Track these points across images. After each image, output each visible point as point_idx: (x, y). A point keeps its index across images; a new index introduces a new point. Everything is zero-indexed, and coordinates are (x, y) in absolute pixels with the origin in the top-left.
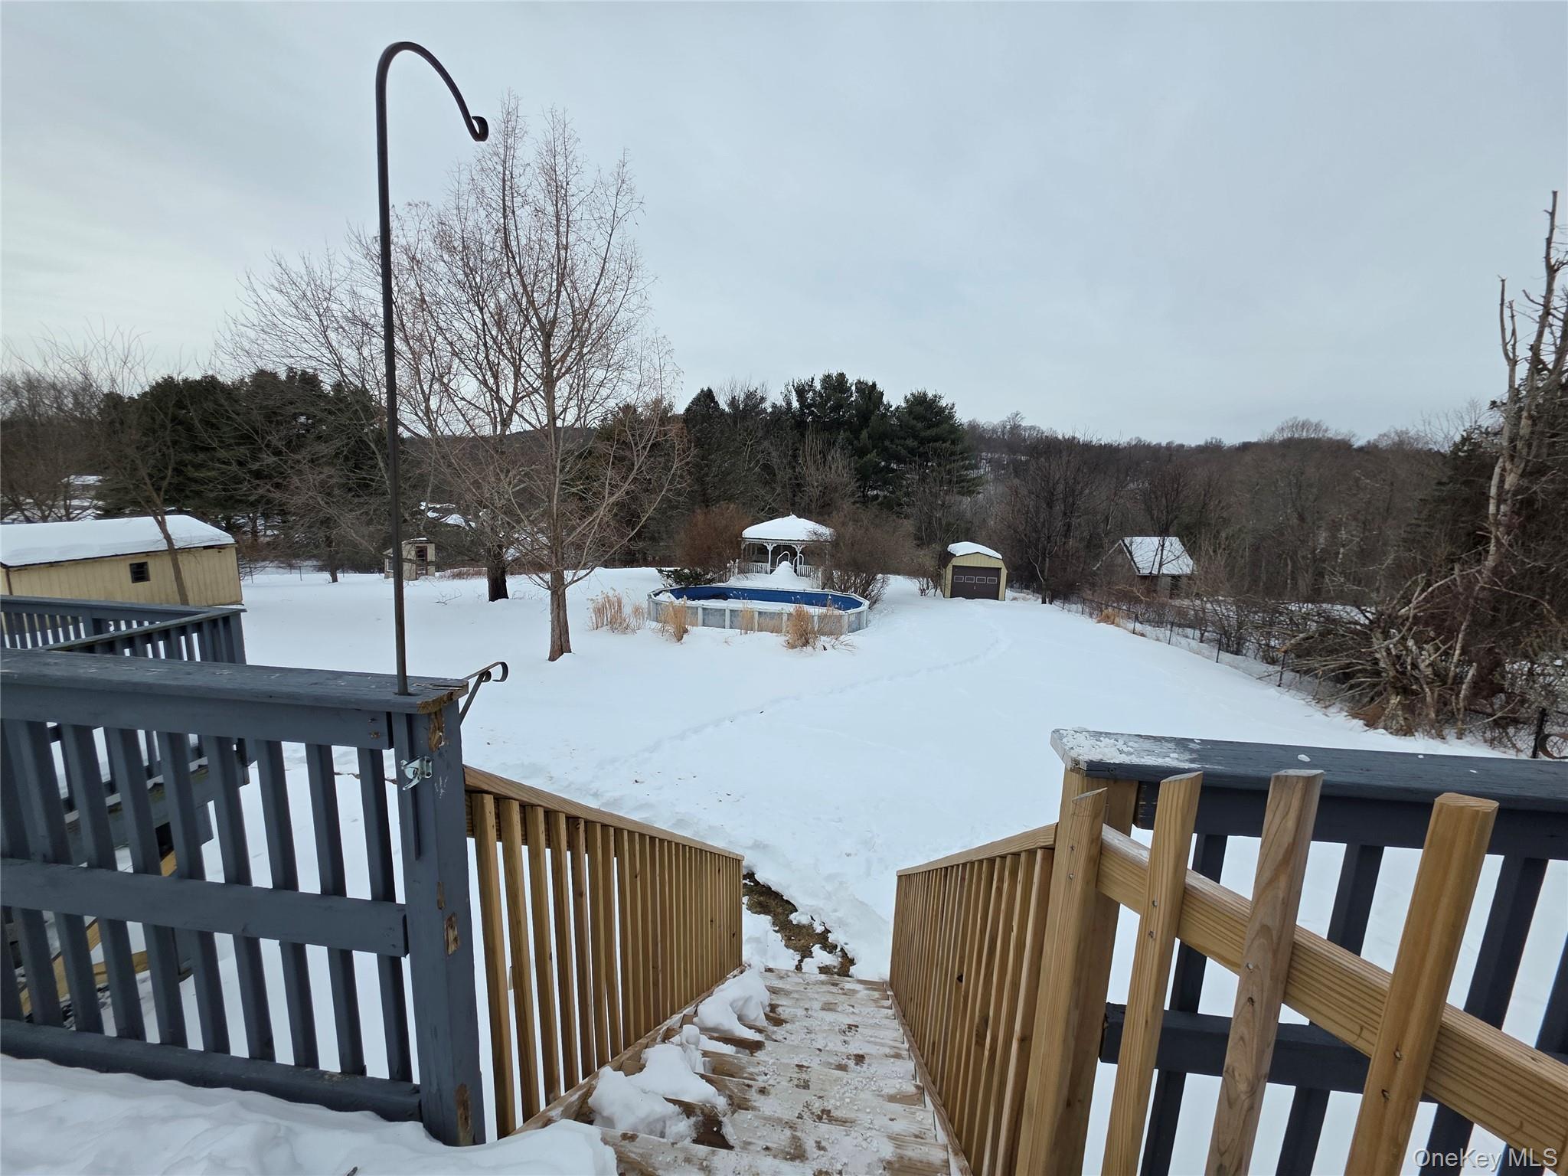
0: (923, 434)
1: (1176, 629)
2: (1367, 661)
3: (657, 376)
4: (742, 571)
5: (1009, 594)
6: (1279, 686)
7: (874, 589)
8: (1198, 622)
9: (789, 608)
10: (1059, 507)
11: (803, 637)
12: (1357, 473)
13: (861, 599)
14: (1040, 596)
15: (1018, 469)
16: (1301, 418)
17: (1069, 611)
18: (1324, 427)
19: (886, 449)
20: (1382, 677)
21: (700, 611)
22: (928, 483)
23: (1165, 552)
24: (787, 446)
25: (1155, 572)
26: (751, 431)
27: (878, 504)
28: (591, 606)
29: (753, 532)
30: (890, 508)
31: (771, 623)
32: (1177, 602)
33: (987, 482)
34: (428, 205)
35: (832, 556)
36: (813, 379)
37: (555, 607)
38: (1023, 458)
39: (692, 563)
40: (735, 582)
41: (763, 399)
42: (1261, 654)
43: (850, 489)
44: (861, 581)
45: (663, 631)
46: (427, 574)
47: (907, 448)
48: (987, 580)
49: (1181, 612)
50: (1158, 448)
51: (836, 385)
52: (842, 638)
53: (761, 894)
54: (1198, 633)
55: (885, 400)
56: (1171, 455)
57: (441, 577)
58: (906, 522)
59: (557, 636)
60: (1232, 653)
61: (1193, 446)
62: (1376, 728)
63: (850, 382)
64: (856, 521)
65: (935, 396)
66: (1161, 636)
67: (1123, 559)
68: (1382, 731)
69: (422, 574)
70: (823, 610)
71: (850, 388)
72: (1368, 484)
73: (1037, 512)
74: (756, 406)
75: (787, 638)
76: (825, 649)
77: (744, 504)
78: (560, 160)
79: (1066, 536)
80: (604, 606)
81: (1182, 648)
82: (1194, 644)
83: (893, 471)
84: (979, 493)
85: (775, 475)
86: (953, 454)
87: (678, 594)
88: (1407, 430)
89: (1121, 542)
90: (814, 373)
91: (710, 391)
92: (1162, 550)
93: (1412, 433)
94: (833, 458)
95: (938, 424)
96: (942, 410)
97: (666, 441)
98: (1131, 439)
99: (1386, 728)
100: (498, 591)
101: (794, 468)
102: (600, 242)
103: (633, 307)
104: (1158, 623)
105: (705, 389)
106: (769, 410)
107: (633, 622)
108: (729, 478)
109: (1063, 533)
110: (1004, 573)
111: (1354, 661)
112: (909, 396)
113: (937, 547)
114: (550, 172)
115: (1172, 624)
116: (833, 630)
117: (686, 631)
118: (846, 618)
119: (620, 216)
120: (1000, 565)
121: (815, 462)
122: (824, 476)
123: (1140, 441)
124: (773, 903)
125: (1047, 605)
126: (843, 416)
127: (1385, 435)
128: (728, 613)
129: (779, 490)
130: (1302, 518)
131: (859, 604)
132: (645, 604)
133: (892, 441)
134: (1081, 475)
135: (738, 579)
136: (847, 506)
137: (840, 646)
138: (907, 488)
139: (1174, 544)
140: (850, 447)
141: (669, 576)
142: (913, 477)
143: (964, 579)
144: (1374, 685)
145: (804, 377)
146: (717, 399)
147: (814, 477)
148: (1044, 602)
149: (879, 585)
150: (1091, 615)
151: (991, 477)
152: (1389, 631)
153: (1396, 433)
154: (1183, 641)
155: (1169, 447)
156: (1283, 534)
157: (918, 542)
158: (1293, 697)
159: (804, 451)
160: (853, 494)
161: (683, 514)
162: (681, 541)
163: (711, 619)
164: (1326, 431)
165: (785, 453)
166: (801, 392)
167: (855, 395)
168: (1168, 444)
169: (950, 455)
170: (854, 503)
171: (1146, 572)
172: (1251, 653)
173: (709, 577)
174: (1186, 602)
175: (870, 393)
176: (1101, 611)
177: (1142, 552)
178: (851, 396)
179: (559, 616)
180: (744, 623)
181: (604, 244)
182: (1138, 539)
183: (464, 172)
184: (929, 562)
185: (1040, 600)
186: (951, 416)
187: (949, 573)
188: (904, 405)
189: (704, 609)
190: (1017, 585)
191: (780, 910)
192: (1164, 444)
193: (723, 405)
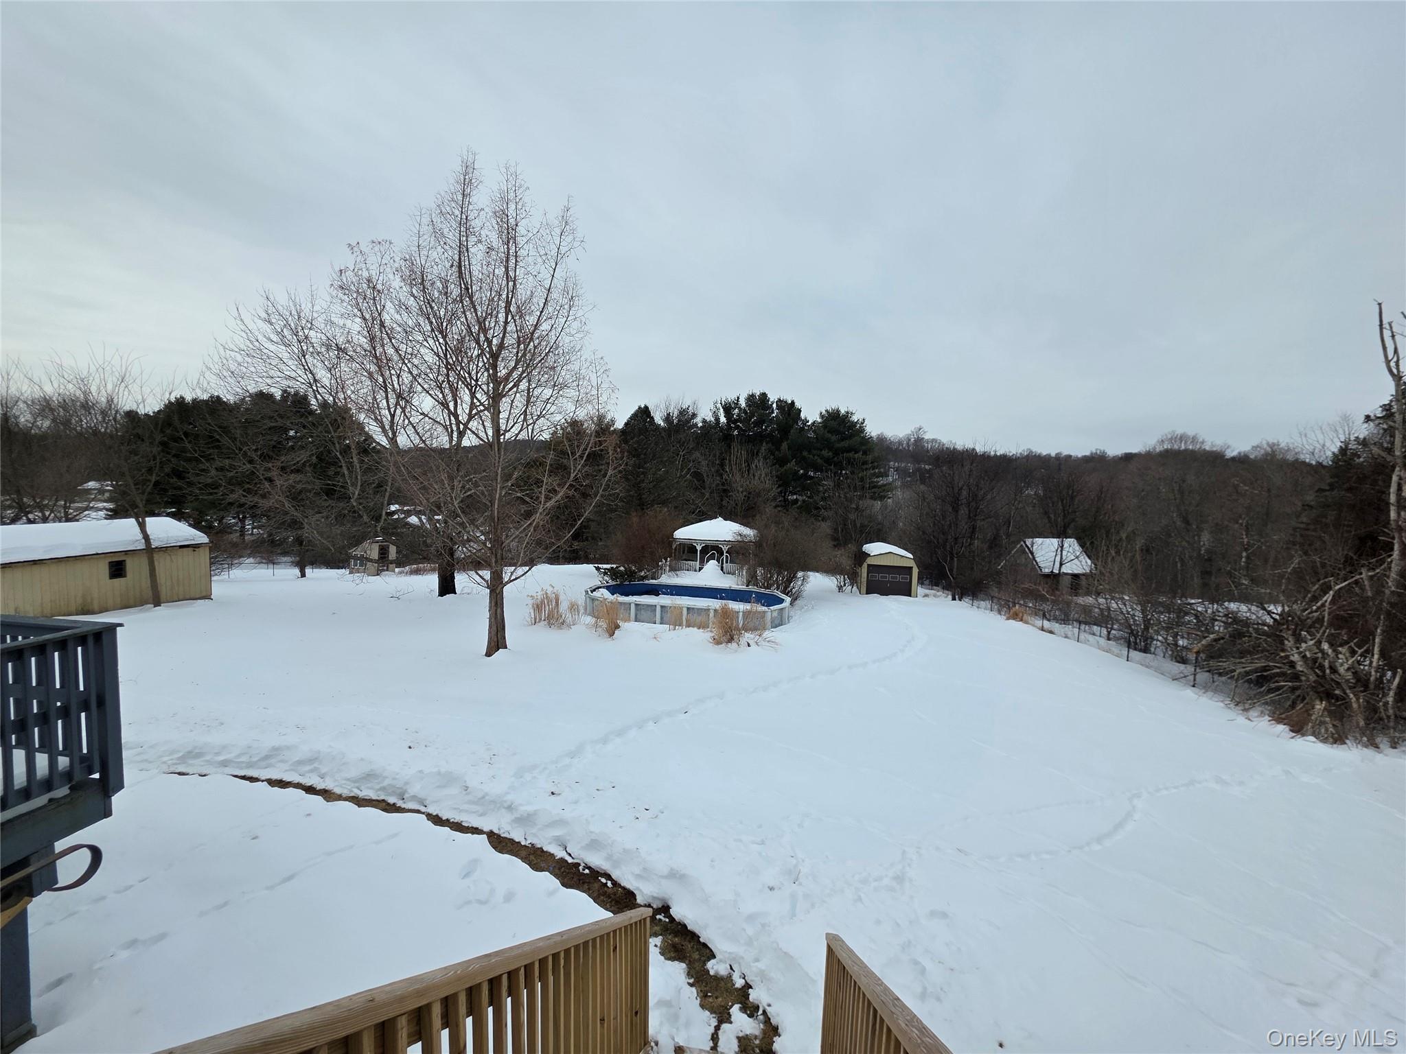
0: (837, 445)
1: (1083, 626)
2: (1284, 663)
3: (594, 392)
4: (673, 569)
5: (921, 591)
6: (1194, 686)
7: (796, 585)
8: (1103, 619)
9: (714, 604)
10: (963, 511)
11: (728, 633)
12: (1235, 481)
13: (783, 596)
14: (950, 593)
15: (924, 477)
16: (1179, 431)
17: (978, 607)
18: (1201, 440)
19: (804, 458)
20: (1301, 681)
21: (633, 606)
22: (843, 489)
23: (1064, 553)
24: (715, 456)
25: (1056, 571)
26: (684, 442)
27: (798, 508)
28: (530, 602)
29: (684, 533)
30: (809, 511)
31: (699, 619)
32: (1081, 600)
33: (896, 488)
34: (391, 243)
35: (756, 555)
36: (738, 398)
37: (493, 604)
38: (927, 467)
39: (627, 560)
40: (666, 579)
41: (694, 415)
42: (1170, 653)
43: (772, 494)
44: (783, 579)
45: (596, 626)
46: (387, 570)
47: (822, 458)
48: (899, 578)
49: (1086, 610)
50: (1048, 457)
51: (759, 403)
52: (767, 634)
53: (676, 934)
54: (1104, 631)
55: (803, 415)
56: (1060, 464)
57: (400, 573)
58: (823, 524)
59: (493, 633)
60: (1140, 650)
61: (1080, 456)
62: (1303, 735)
63: (771, 400)
64: (777, 523)
65: (848, 413)
66: (1070, 634)
67: (1026, 559)
68: (1312, 738)
69: (383, 570)
70: (748, 606)
71: (772, 405)
72: (1247, 490)
73: (944, 517)
74: (688, 421)
75: (713, 634)
76: (749, 645)
77: (676, 507)
78: (512, 206)
79: (971, 538)
80: (542, 602)
81: (1091, 645)
82: (1103, 641)
83: (811, 478)
84: (889, 498)
85: (704, 481)
86: (865, 463)
87: (613, 590)
88: (1278, 442)
89: (1022, 543)
90: (740, 392)
91: (646, 407)
92: (1061, 551)
93: (1283, 445)
94: (756, 466)
95: (851, 437)
96: (854, 424)
97: (602, 450)
98: (1024, 451)
99: (1313, 734)
100: (447, 587)
101: (721, 475)
102: (545, 275)
103: (573, 332)
104: (1065, 620)
105: (643, 406)
106: (700, 425)
107: (569, 619)
108: (662, 484)
109: (969, 535)
110: (915, 572)
111: (1271, 664)
112: (824, 412)
113: (852, 547)
114: (502, 215)
115: (1080, 623)
116: (755, 625)
117: (617, 627)
118: (769, 616)
119: (563, 252)
120: (912, 564)
121: (740, 470)
122: (748, 483)
123: (1031, 452)
124: (688, 946)
125: (957, 602)
126: (766, 430)
127: (1258, 446)
128: (658, 609)
129: (707, 495)
130: (1187, 522)
131: (781, 601)
132: (581, 599)
133: (810, 452)
134: (982, 482)
135: (669, 576)
136: (769, 510)
137: (764, 643)
138: (824, 493)
139: (1071, 545)
140: (772, 457)
141: (605, 573)
142: (828, 483)
143: (878, 577)
144: (1293, 689)
145: (731, 397)
146: (652, 414)
147: (740, 483)
148: (954, 599)
149: (800, 583)
150: (999, 612)
151: (899, 483)
152: (1300, 634)
153: (1268, 444)
154: (1091, 638)
155: (1058, 457)
156: (1170, 536)
157: (835, 543)
158: (1211, 699)
159: (730, 461)
160: (775, 499)
161: (621, 517)
162: (618, 541)
163: (644, 614)
164: (1203, 443)
165: (713, 463)
166: (728, 409)
167: (775, 412)
168: (1057, 454)
169: (863, 464)
170: (776, 507)
171: (1047, 571)
172: (1159, 651)
173: (642, 574)
174: (1090, 600)
175: (789, 410)
176: (1009, 608)
177: (1043, 552)
178: (773, 412)
179: (496, 614)
180: (673, 619)
181: (549, 276)
182: (1039, 541)
183: (425, 216)
184: (845, 560)
185: (950, 597)
186: (862, 430)
187: (864, 570)
188: (819, 420)
189: (636, 605)
190: (927, 582)
191: (696, 956)
192: (1053, 454)
193: (659, 420)
